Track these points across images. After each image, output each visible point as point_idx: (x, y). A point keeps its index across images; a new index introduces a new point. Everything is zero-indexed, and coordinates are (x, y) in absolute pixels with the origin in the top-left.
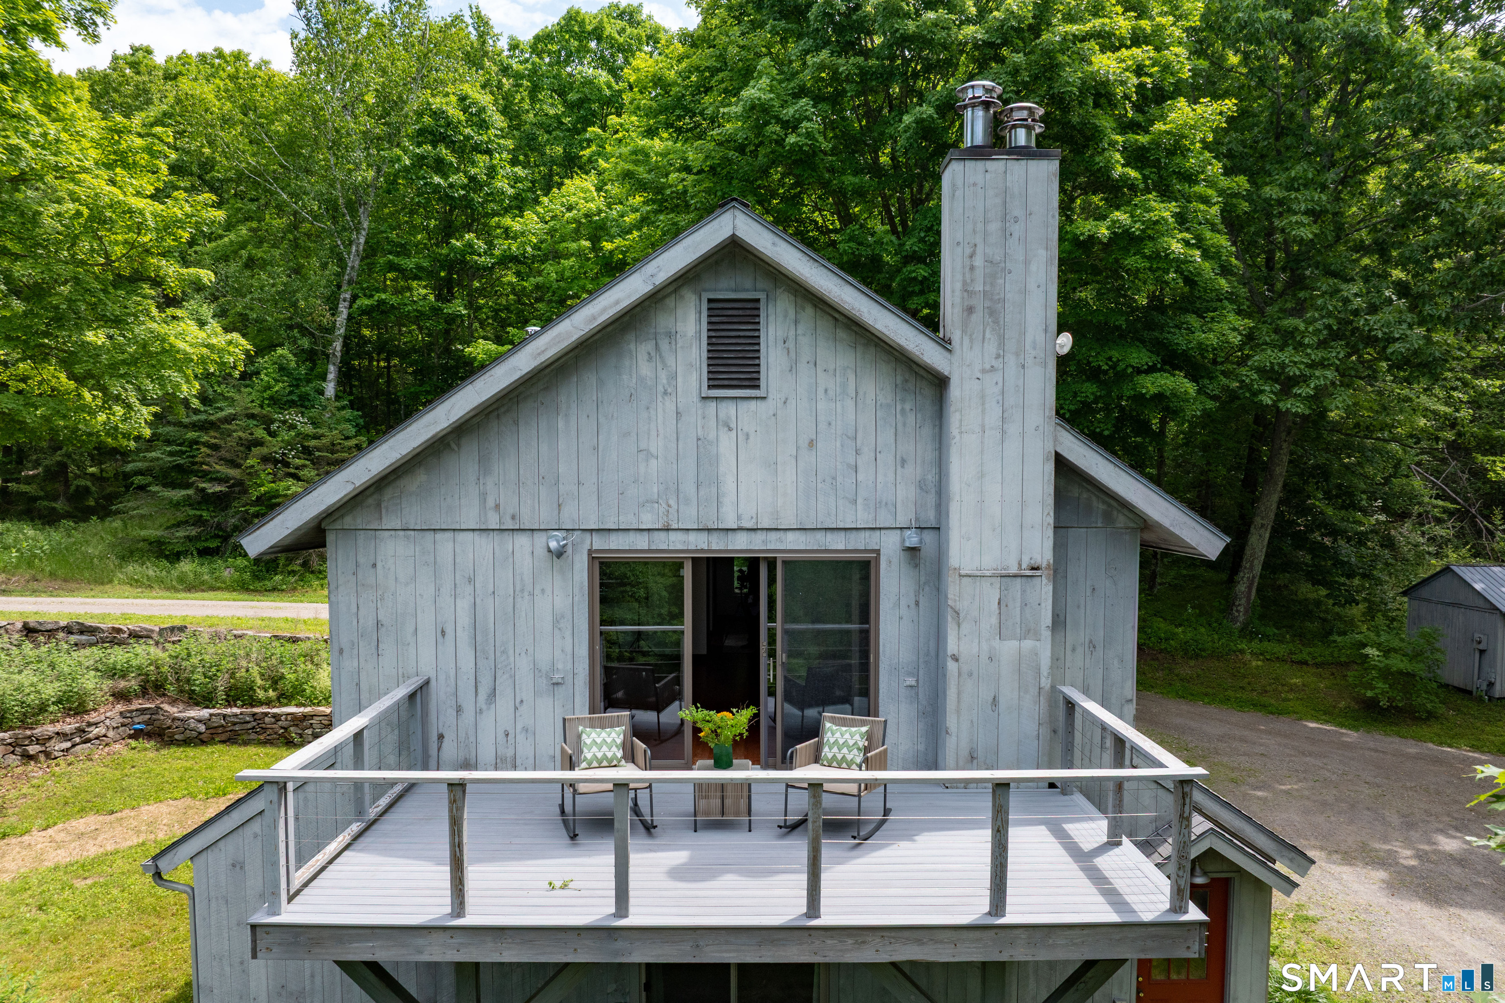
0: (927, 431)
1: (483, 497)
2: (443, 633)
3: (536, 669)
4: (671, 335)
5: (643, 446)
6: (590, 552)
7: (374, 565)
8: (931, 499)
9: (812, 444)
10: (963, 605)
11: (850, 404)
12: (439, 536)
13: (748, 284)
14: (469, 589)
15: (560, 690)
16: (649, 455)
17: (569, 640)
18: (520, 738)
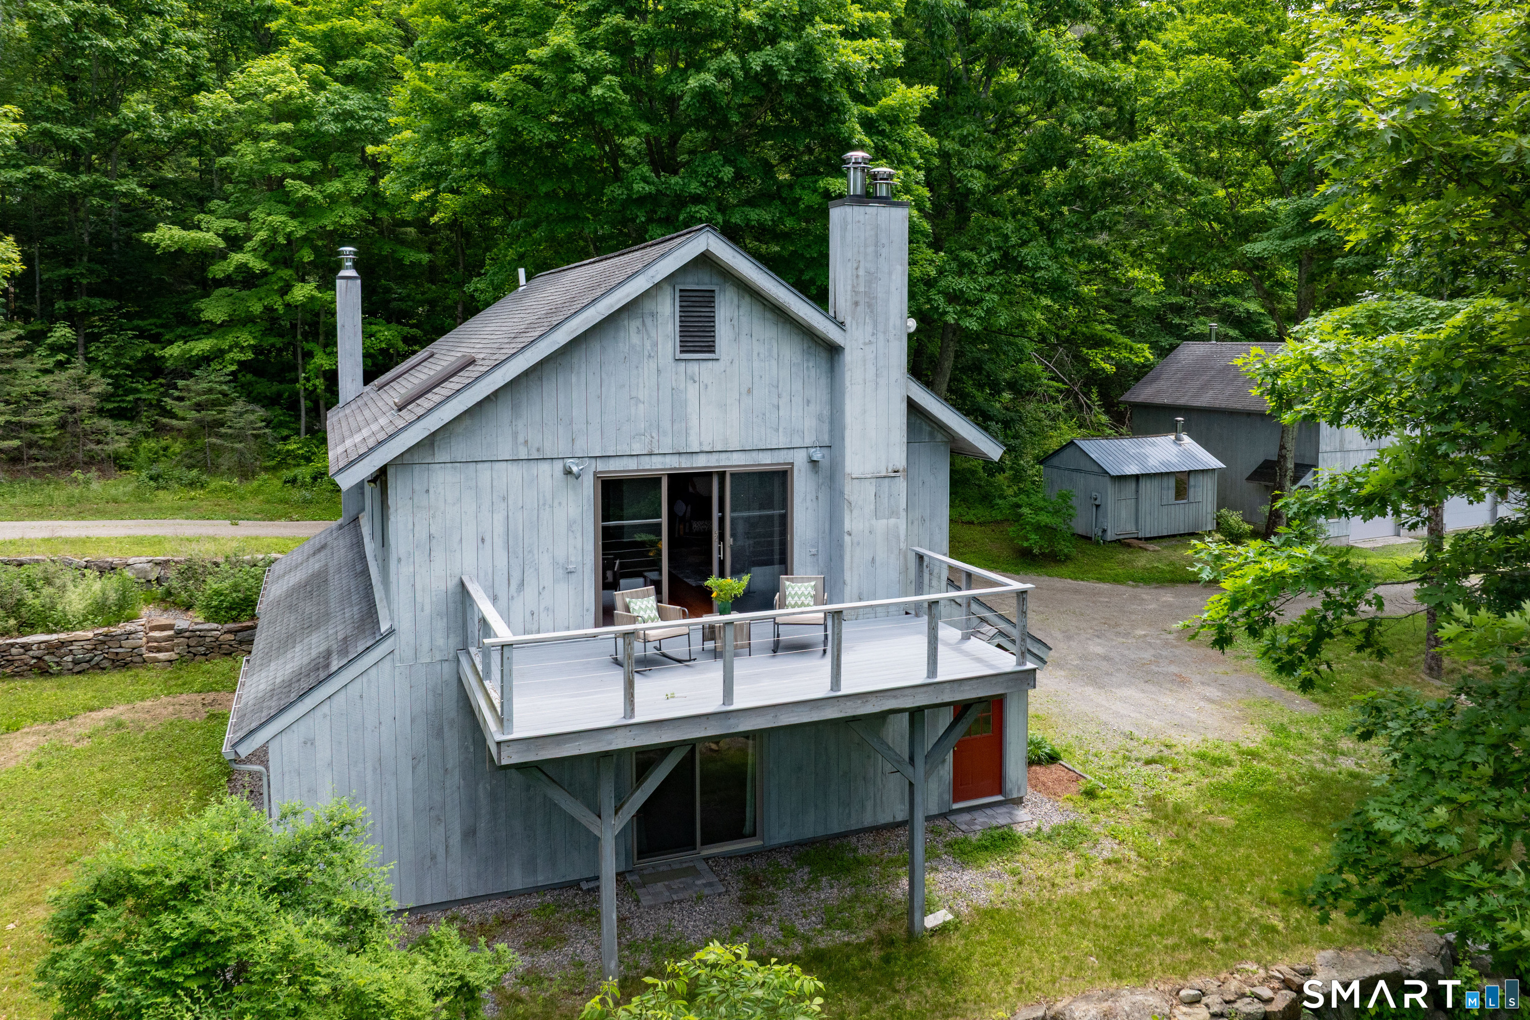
0: (824, 381)
1: (515, 435)
2: (483, 540)
3: (555, 563)
4: (653, 315)
5: (634, 394)
6: (595, 473)
7: (427, 491)
8: (826, 427)
9: (749, 391)
10: (852, 498)
11: (774, 363)
12: (480, 466)
13: (706, 279)
14: (504, 505)
15: (574, 576)
16: (638, 401)
17: (579, 539)
18: (543, 615)
